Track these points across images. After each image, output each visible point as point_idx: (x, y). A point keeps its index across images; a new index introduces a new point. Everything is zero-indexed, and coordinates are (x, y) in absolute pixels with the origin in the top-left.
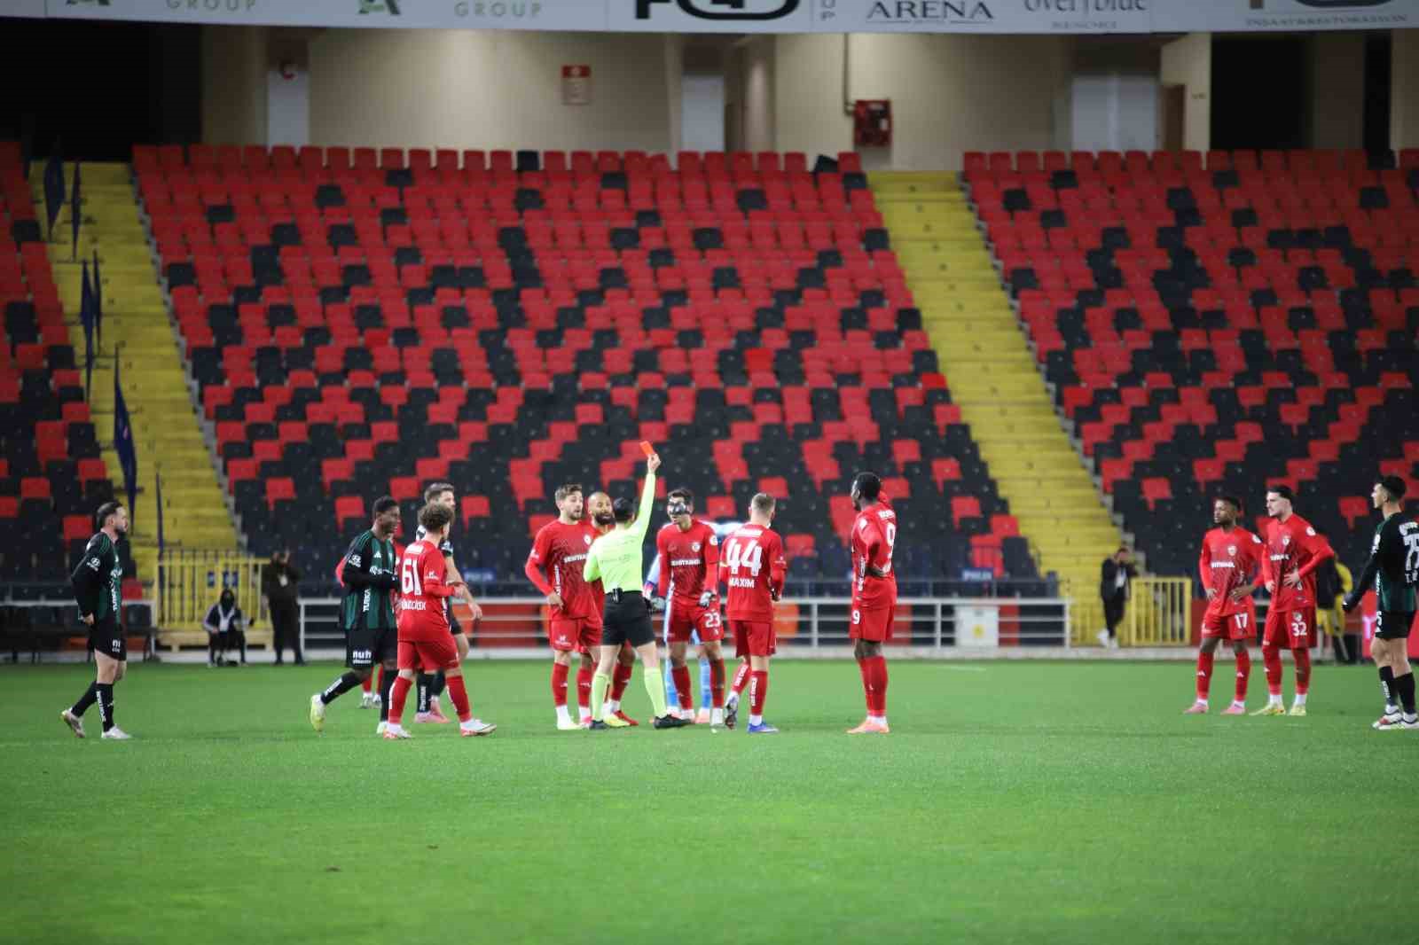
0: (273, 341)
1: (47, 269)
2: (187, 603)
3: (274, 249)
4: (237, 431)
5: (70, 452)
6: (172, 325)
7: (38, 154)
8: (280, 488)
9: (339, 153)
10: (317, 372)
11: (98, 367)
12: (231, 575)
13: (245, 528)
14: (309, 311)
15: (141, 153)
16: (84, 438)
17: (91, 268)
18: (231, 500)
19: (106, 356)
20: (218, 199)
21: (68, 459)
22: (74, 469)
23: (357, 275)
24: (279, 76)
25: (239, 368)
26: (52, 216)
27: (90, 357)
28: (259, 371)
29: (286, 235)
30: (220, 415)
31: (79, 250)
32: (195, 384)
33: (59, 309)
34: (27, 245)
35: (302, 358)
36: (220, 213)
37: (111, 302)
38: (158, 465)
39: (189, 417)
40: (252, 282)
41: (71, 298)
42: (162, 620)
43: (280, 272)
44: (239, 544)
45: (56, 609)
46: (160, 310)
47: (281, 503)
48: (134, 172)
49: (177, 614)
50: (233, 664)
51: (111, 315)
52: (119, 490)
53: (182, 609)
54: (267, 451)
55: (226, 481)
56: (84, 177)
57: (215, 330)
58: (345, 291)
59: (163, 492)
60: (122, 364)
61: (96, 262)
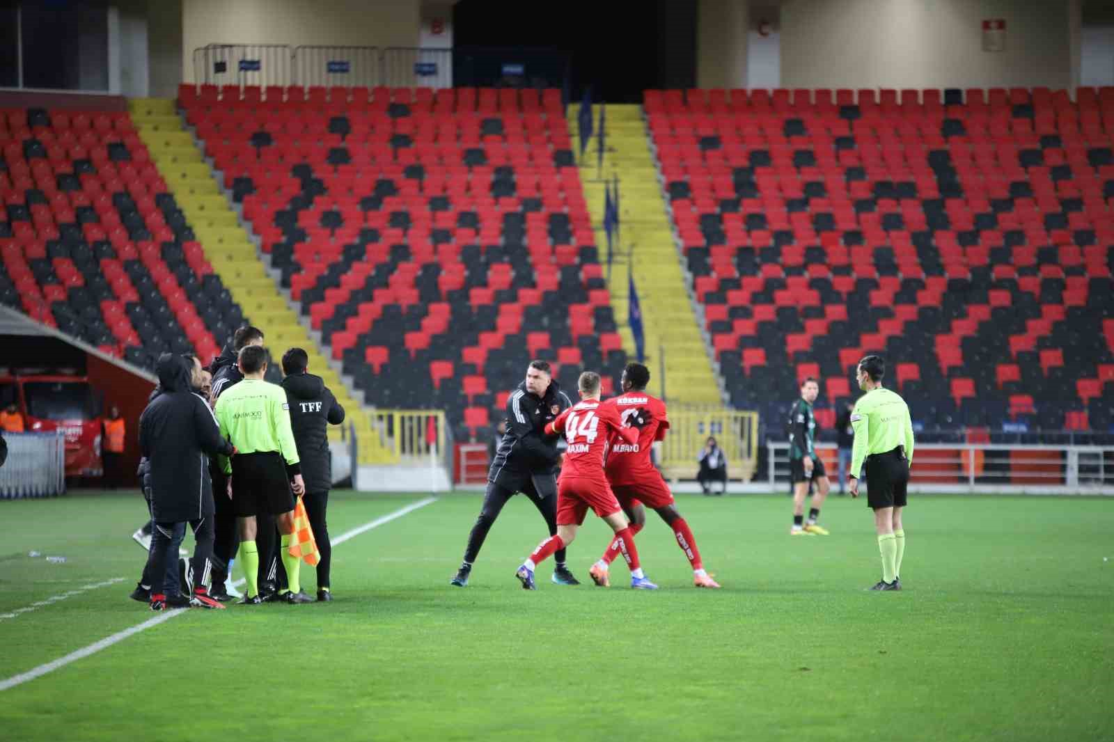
0: (749, 242)
1: (578, 187)
2: (683, 445)
3: (752, 170)
4: (721, 311)
5: (596, 328)
6: (673, 229)
7: (574, 99)
8: (754, 357)
9: (802, 94)
10: (784, 267)
11: (617, 262)
12: (717, 425)
13: (728, 387)
14: (777, 217)
15: (651, 97)
16: (604, 318)
17: (611, 186)
18: (717, 366)
19: (622, 254)
20: (707, 131)
21: (595, 334)
22: (597, 342)
23: (815, 189)
24: (758, 35)
25: (723, 261)
26: (583, 145)
27: (611, 254)
28: (739, 266)
29: (760, 158)
30: (708, 299)
31: (604, 172)
32: (689, 275)
33: (586, 219)
34: (565, 169)
35: (771, 255)
36: (709, 142)
37: (627, 212)
38: (661, 339)
39: (686, 301)
40: (734, 196)
41: (596, 210)
42: (664, 459)
43: (754, 187)
44: (723, 401)
46: (663, 218)
47: (755, 369)
48: (646, 111)
49: (675, 453)
50: (718, 494)
51: (627, 222)
53: (679, 450)
54: (745, 327)
55: (713, 351)
56: (608, 116)
57: (707, 235)
58: (805, 202)
59: (664, 359)
60: (634, 260)
61: (616, 181)
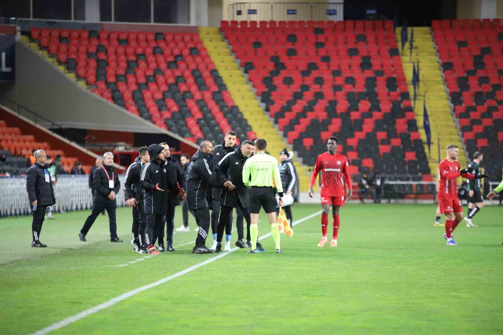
0: (480, 90)
1: (401, 65)
3: (482, 57)
4: (467, 122)
5: (408, 130)
6: (444, 84)
7: (399, 25)
8: (482, 143)
10: (497, 101)
11: (418, 99)
14: (494, 78)
15: (435, 23)
16: (412, 125)
17: (416, 65)
18: (465, 147)
19: (421, 96)
20: (459, 39)
21: (408, 132)
22: (409, 136)
25: (468, 99)
26: (403, 46)
27: (415, 96)
28: (476, 100)
29: (486, 51)
30: (460, 116)
31: (412, 58)
32: (452, 105)
33: (404, 79)
34: (395, 57)
35: (491, 95)
36: (461, 44)
37: (423, 76)
38: (438, 134)
39: (450, 117)
40: (474, 68)
41: (409, 75)
43: (483, 64)
45: (403, 185)
46: (440, 79)
47: (483, 148)
48: (432, 30)
51: (423, 81)
52: (425, 143)
54: (478, 129)
55: (463, 140)
56: (414, 32)
57: (460, 86)
59: (441, 143)
60: (426, 99)
61: (418, 62)
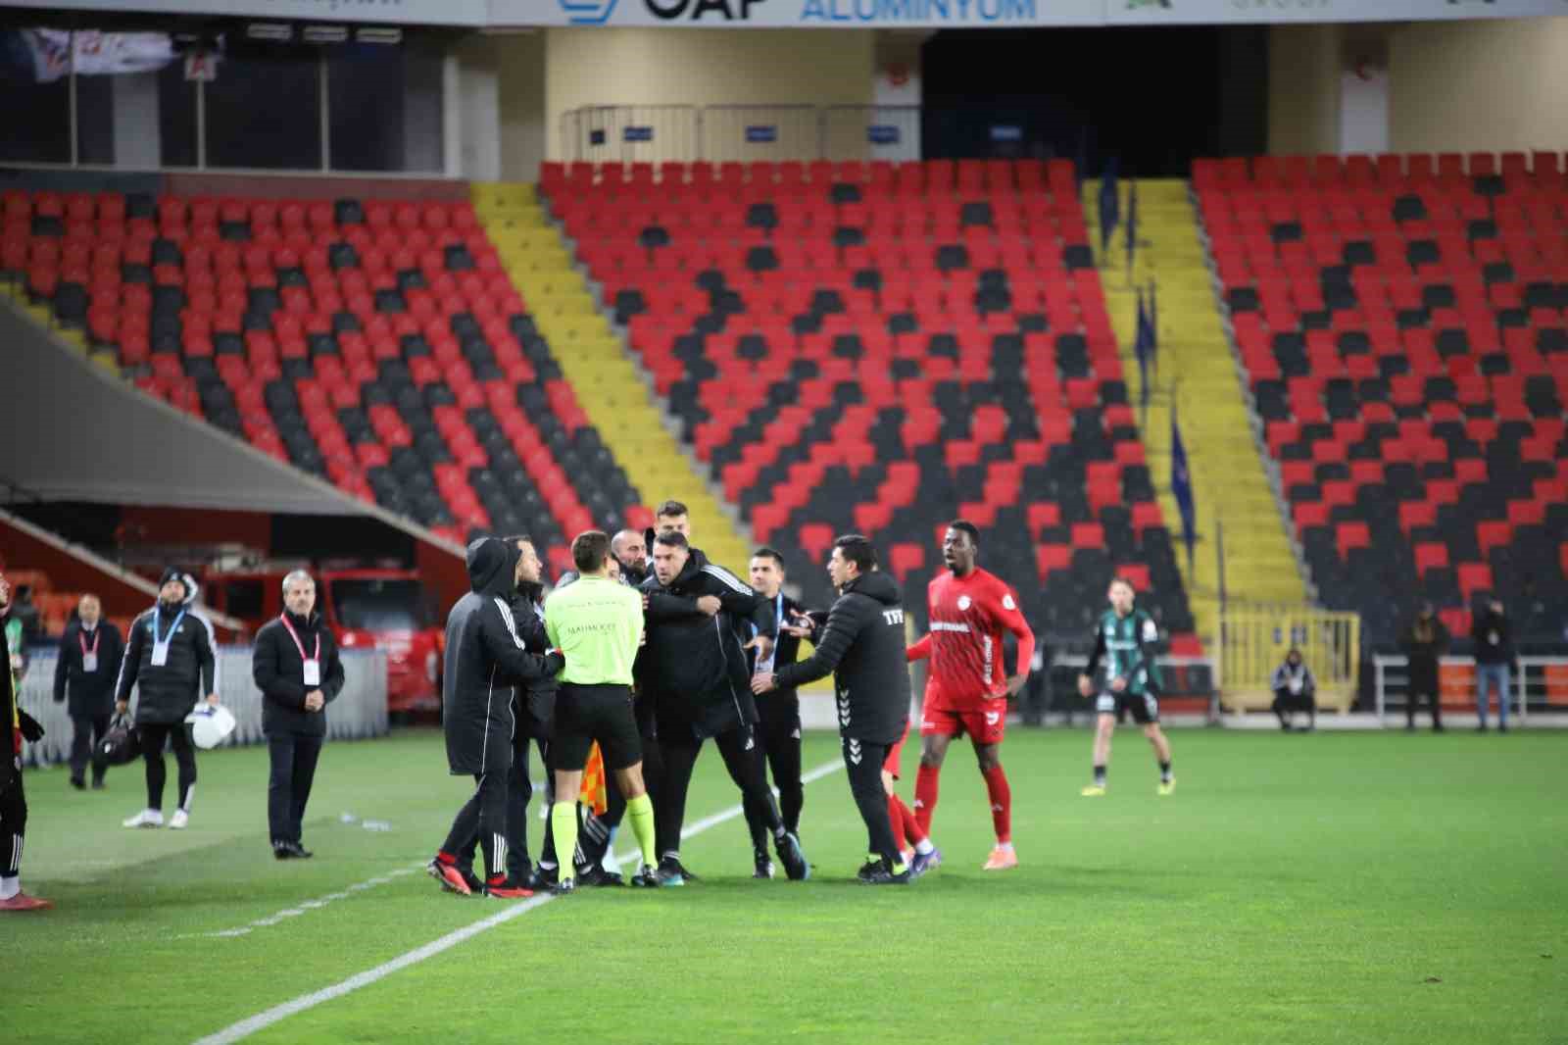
0: (1343, 372)
1: (1099, 298)
2: (1252, 662)
3: (1346, 270)
4: (1304, 472)
5: (1125, 496)
6: (1234, 355)
7: (1093, 173)
8: (1352, 535)
9: (1419, 160)
10: (1394, 406)
11: (1155, 402)
12: (1300, 633)
13: (1315, 578)
14: (1384, 335)
15: (1203, 168)
16: (1137, 480)
17: (1146, 296)
18: (1299, 548)
19: (1162, 391)
20: (1280, 216)
21: (1124, 504)
22: (1127, 516)
23: (1439, 296)
24: (1356, 78)
25: (1306, 400)
26: (1105, 237)
27: (1145, 392)
28: (1330, 405)
29: (1358, 253)
30: (1283, 455)
31: (1135, 275)
32: (1258, 421)
33: (1110, 341)
34: (1080, 272)
35: (1375, 389)
36: (1286, 232)
37: (1168, 331)
38: (1218, 511)
39: (1252, 457)
40: (1321, 306)
41: (1125, 328)
42: (1224, 681)
43: (1353, 294)
44: (1308, 598)
46: (1220, 339)
47: (1354, 551)
48: (1193, 188)
49: (1241, 673)
50: (1303, 730)
51: (1168, 346)
52: (1176, 538)
53: (1247, 668)
54: (1338, 493)
55: (1293, 527)
56: (1139, 196)
57: (1281, 360)
58: (1426, 314)
59: (1225, 539)
60: (1180, 399)
61: (1153, 288)
